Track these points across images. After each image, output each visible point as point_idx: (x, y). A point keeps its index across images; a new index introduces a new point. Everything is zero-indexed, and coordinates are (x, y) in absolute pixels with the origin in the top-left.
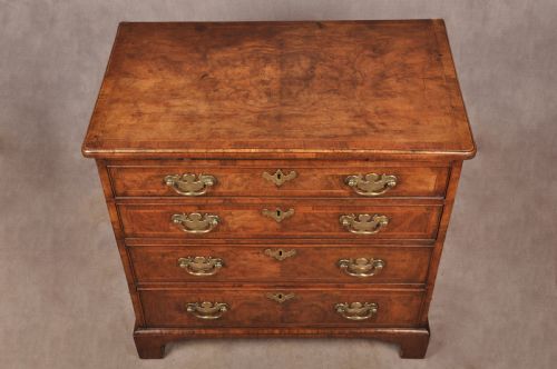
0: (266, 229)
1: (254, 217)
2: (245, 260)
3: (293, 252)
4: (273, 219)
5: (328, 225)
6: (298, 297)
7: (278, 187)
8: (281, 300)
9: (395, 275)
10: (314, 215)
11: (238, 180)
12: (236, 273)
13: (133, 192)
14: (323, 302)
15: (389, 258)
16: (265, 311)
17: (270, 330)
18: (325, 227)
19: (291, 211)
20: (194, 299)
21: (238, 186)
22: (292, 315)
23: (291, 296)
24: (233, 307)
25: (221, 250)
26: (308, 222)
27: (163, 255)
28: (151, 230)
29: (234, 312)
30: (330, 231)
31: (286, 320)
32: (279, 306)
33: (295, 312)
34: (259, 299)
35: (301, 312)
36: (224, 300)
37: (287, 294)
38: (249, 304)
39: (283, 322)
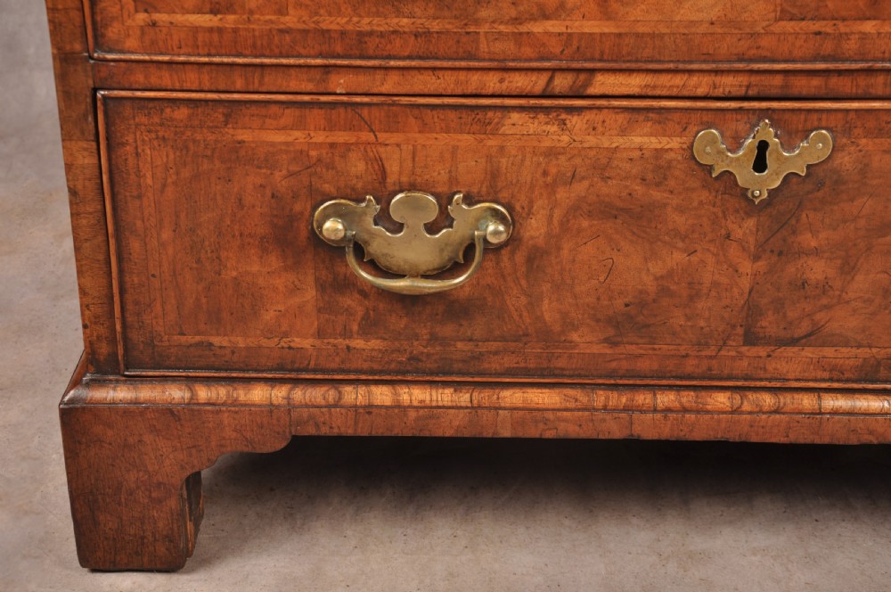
6: (846, 161)
8: (761, 185)
16: (679, 257)
17: (688, 398)
20: (357, 166)
23: (816, 147)
24: (535, 229)
29: (536, 258)
31: (769, 324)
32: (745, 228)
33: (817, 270)
34: (657, 169)
35: (848, 268)
36: (494, 175)
37: (792, 136)
38: (607, 211)
39: (751, 339)
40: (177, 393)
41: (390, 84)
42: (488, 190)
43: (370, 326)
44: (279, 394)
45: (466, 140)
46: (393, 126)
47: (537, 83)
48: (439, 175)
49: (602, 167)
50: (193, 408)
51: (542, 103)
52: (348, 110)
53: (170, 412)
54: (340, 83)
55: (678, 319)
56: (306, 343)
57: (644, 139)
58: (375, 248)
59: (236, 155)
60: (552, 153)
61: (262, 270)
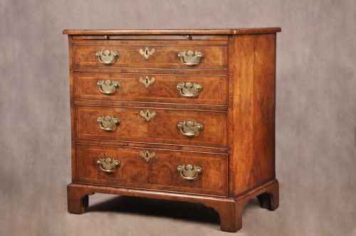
0: (141, 94)
1: (135, 83)
2: (130, 120)
3: (154, 114)
4: (144, 86)
5: (171, 91)
6: (157, 157)
7: (147, 60)
8: (147, 159)
9: (210, 139)
10: (164, 83)
11: (128, 55)
12: (125, 132)
13: (82, 63)
14: (170, 163)
15: (205, 122)
16: (139, 170)
18: (170, 93)
19: (153, 79)
20: (102, 154)
21: (129, 59)
22: (154, 175)
23: (153, 154)
25: (118, 110)
26: (161, 89)
27: (91, 114)
28: (87, 93)
30: (173, 97)
31: (150, 180)
32: (146, 165)
33: (155, 172)
34: (136, 157)
35: (159, 172)
36: (117, 156)
37: (151, 153)
38: (130, 162)
39: (149, 182)
40: (81, 186)
41: (106, 143)
42: (117, 158)
43: (104, 177)
44: (92, 187)
45: (114, 151)
46: (106, 149)
47: (122, 144)
48: (111, 156)
49: (129, 156)
50: (82, 188)
51: (123, 147)
52: (101, 147)
53: (79, 188)
54: (101, 143)
55: (140, 179)
56: (96, 180)
57: (134, 152)
58: (104, 166)
59: (89, 152)
60: (124, 153)
61: (91, 168)
